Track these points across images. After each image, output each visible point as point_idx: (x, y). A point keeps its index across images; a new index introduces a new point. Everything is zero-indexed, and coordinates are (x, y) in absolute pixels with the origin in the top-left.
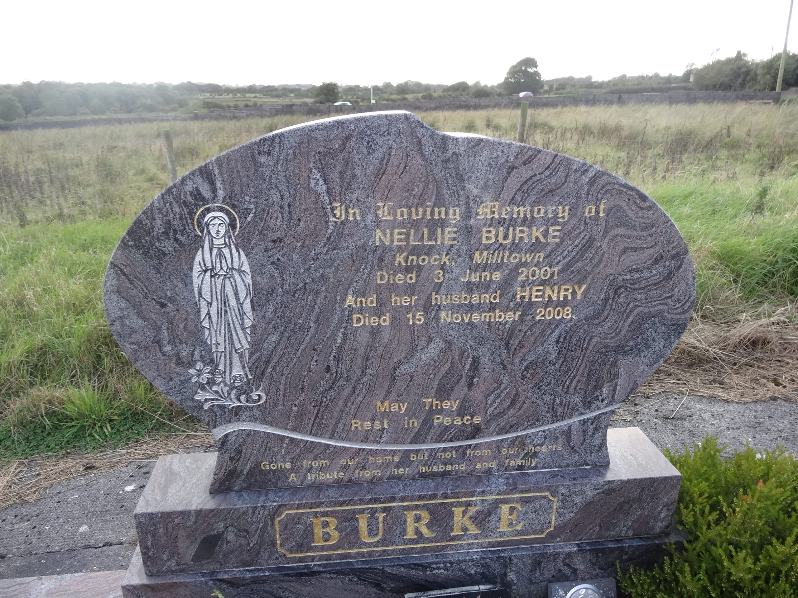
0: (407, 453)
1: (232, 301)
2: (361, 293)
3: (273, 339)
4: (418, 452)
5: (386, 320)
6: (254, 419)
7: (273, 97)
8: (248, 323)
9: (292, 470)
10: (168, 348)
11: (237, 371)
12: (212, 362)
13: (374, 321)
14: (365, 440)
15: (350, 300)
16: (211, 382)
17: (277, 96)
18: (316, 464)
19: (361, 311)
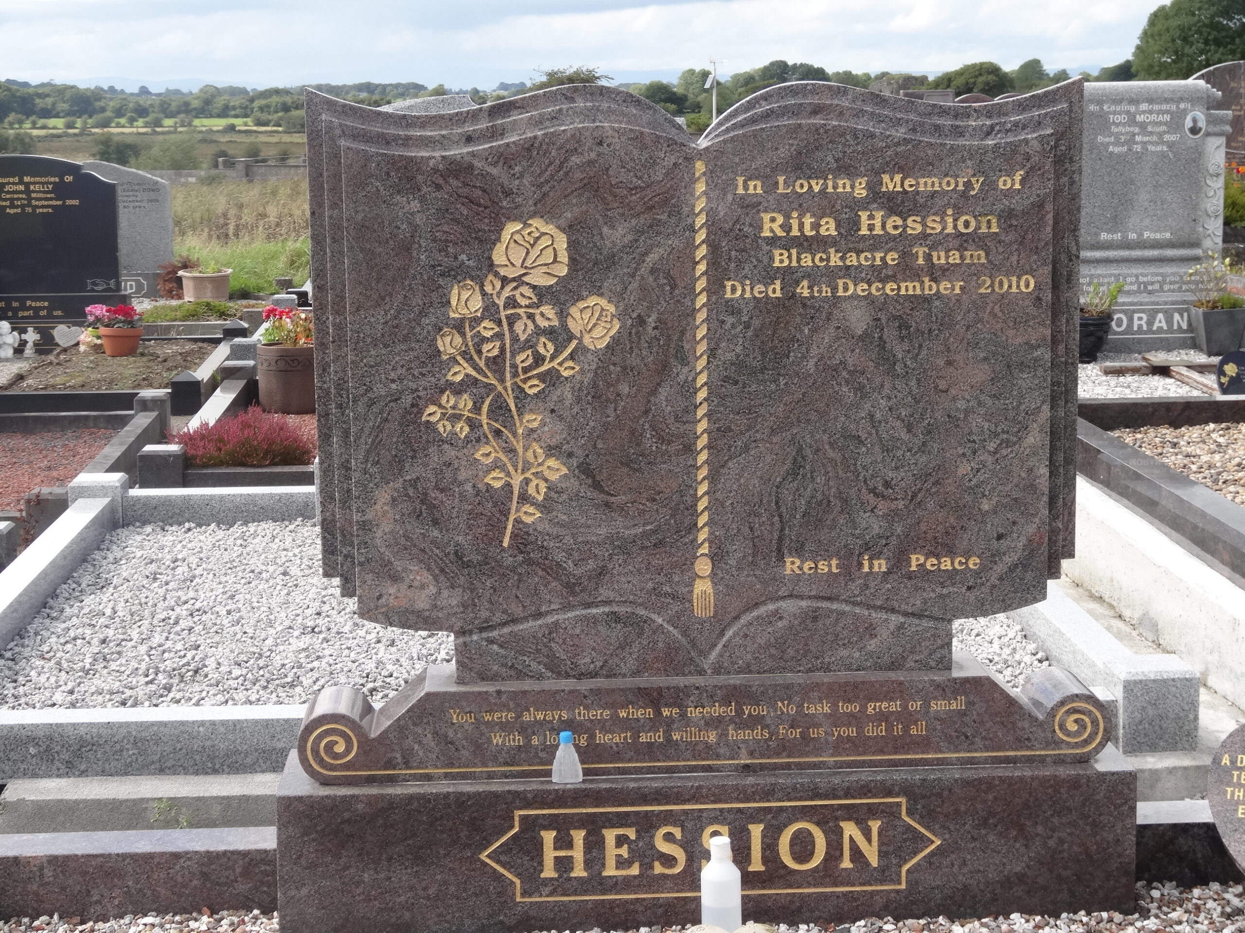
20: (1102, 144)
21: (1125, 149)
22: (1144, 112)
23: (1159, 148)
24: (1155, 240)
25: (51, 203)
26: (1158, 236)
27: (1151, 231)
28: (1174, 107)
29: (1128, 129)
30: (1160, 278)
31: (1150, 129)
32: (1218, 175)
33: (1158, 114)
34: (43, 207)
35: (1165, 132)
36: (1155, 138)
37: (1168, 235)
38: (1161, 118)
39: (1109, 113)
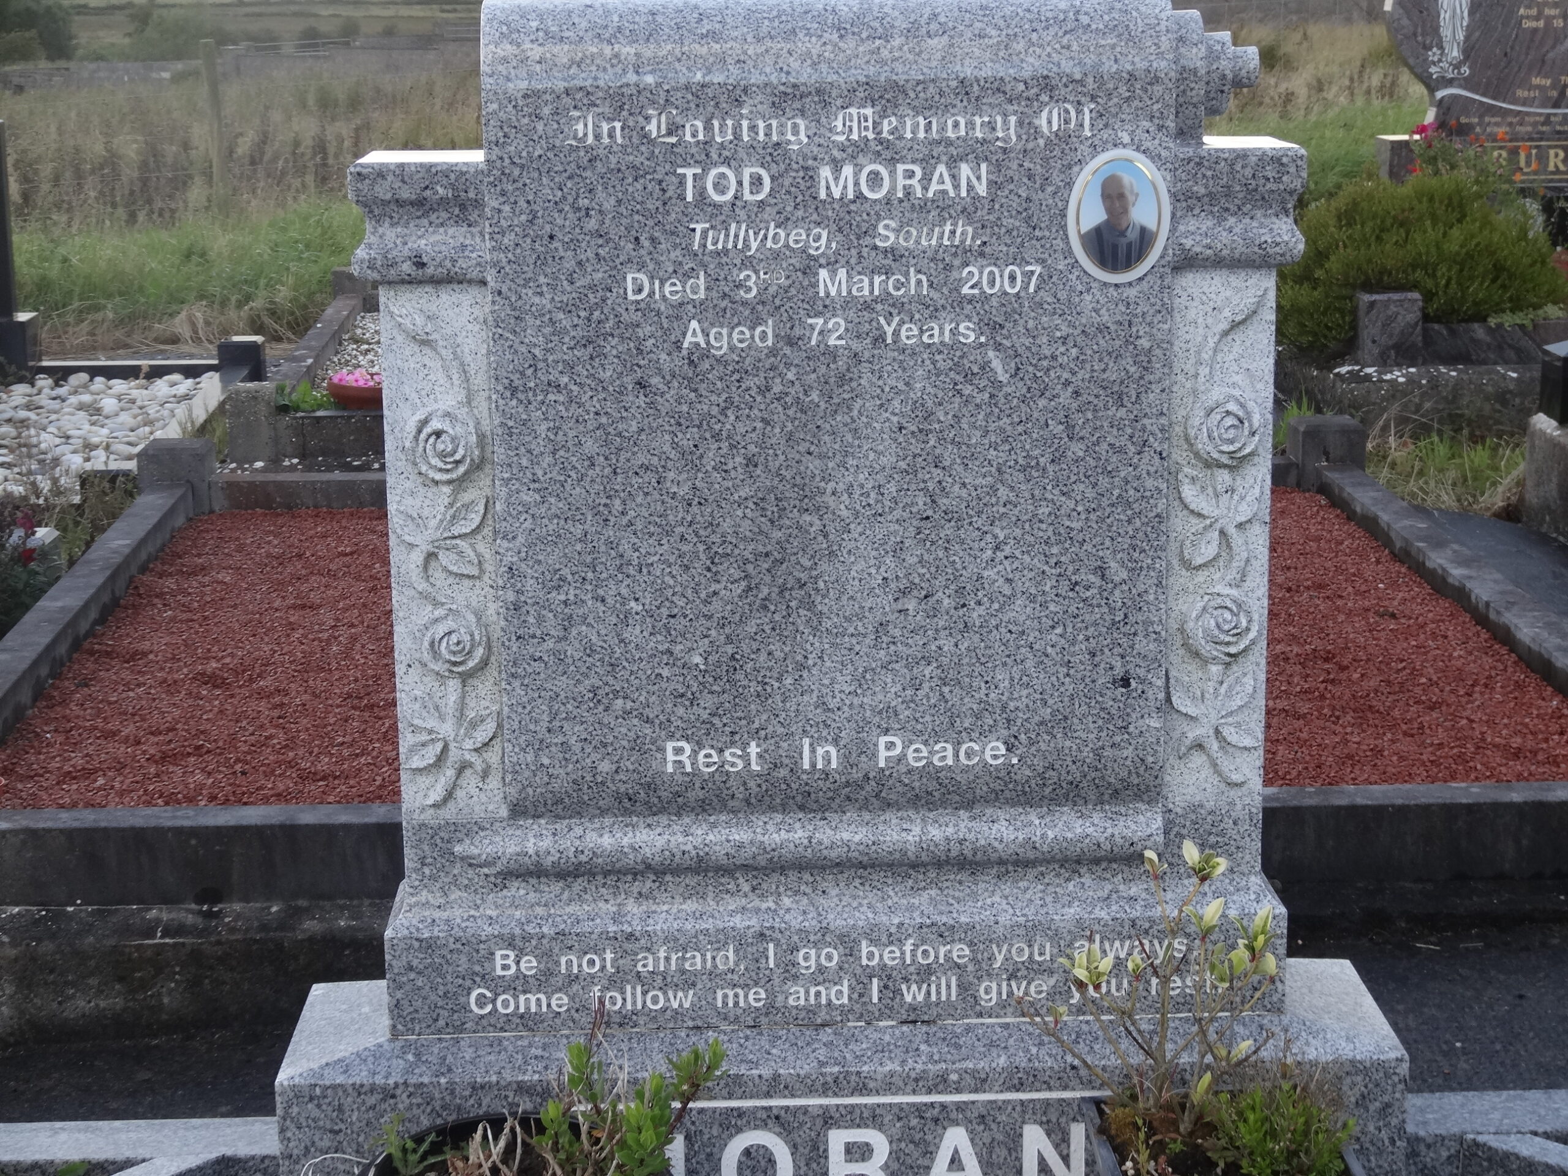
0: (1549, 115)
1: (1458, 11)
2: (1529, 7)
3: (1477, 34)
4: (1555, 115)
5: (1541, 24)
6: (1460, 86)
8: (1465, 24)
9: (1478, 124)
10: (1420, 38)
11: (1455, 53)
12: (1441, 47)
13: (1534, 24)
14: (1524, 104)
15: (1522, 11)
16: (1440, 61)
18: (1493, 120)
19: (1528, 17)
20: (645, 309)
21: (767, 332)
22: (855, 151)
23: (939, 333)
24: (929, 772)
26: (944, 754)
27: (915, 732)
28: (1008, 130)
29: (777, 237)
30: (960, 952)
31: (887, 234)
32: (1237, 463)
33: (928, 162)
35: (965, 254)
36: (915, 284)
37: (994, 751)
38: (941, 181)
39: (676, 155)
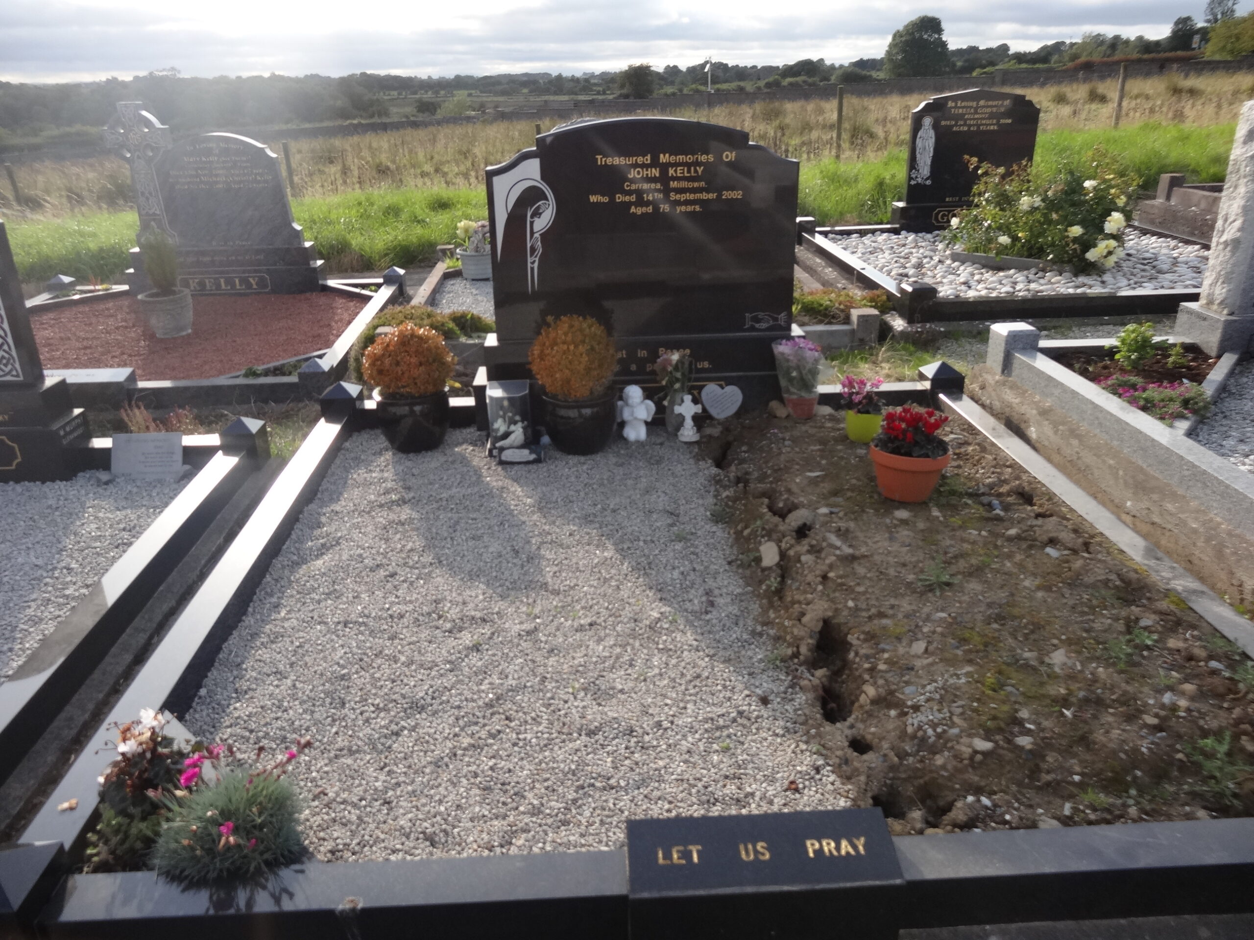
7: (496, 94)
17: (504, 93)
25: (698, 196)
34: (687, 203)
